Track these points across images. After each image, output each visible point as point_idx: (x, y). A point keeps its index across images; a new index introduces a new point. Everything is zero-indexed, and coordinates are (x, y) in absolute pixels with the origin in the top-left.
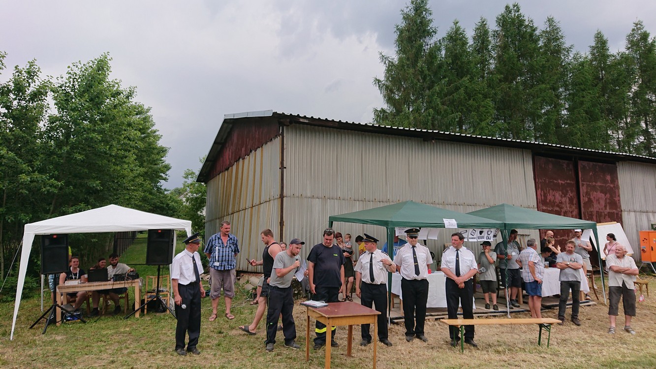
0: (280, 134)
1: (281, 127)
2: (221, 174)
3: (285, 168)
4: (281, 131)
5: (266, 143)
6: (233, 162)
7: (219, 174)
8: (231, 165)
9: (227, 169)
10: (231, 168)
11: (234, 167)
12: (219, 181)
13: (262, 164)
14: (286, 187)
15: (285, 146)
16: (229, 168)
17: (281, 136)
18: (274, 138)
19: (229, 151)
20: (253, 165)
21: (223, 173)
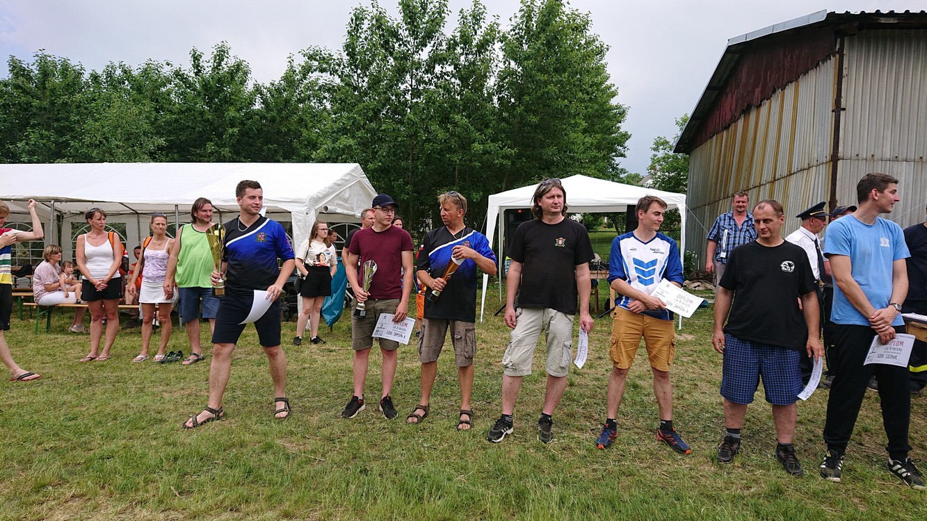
0: (837, 52)
1: (839, 40)
2: (714, 138)
3: (844, 109)
4: (838, 47)
5: (806, 72)
6: (737, 114)
7: (711, 138)
8: (734, 120)
9: (727, 128)
10: (733, 124)
11: (741, 123)
12: (712, 149)
13: (795, 109)
14: (844, 143)
15: (845, 72)
16: (729, 126)
17: (838, 56)
18: (824, 61)
19: (732, 97)
20: (777, 115)
21: (719, 135)
